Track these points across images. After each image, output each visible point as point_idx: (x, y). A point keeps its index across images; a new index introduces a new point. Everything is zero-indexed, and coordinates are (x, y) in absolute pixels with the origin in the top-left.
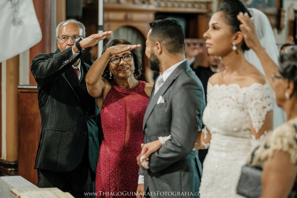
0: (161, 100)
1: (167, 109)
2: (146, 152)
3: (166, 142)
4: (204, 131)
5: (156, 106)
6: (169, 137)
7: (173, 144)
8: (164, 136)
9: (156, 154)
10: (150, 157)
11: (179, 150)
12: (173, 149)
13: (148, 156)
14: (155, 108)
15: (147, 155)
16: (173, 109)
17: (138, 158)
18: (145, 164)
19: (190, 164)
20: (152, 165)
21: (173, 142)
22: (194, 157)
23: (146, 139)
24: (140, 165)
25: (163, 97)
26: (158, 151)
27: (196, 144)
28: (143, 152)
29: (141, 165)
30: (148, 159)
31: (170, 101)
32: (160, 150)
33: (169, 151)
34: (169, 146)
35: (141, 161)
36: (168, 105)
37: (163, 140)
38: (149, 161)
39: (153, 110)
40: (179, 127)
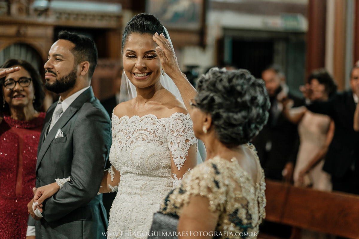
0: (59, 134)
1: (66, 145)
2: (39, 197)
3: (65, 184)
4: (111, 171)
5: (54, 141)
6: (68, 179)
7: (74, 186)
8: (62, 178)
9: (52, 198)
10: (44, 203)
11: (80, 194)
12: (74, 193)
13: (42, 202)
14: (52, 143)
15: (41, 200)
16: (74, 145)
17: (29, 205)
18: (38, 212)
19: (93, 210)
20: (47, 212)
21: (74, 184)
22: (98, 203)
23: (39, 181)
24: (31, 213)
25: (62, 131)
26: (54, 195)
27: (101, 187)
28: (35, 197)
29: (34, 213)
30: (41, 206)
31: (71, 135)
32: (57, 195)
33: (69, 195)
34: (69, 189)
35: (33, 208)
36: (69, 139)
37: (60, 182)
38: (44, 208)
39: (50, 146)
40: (82, 166)
